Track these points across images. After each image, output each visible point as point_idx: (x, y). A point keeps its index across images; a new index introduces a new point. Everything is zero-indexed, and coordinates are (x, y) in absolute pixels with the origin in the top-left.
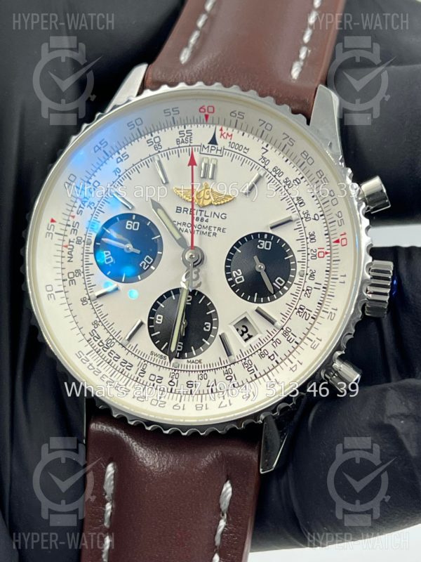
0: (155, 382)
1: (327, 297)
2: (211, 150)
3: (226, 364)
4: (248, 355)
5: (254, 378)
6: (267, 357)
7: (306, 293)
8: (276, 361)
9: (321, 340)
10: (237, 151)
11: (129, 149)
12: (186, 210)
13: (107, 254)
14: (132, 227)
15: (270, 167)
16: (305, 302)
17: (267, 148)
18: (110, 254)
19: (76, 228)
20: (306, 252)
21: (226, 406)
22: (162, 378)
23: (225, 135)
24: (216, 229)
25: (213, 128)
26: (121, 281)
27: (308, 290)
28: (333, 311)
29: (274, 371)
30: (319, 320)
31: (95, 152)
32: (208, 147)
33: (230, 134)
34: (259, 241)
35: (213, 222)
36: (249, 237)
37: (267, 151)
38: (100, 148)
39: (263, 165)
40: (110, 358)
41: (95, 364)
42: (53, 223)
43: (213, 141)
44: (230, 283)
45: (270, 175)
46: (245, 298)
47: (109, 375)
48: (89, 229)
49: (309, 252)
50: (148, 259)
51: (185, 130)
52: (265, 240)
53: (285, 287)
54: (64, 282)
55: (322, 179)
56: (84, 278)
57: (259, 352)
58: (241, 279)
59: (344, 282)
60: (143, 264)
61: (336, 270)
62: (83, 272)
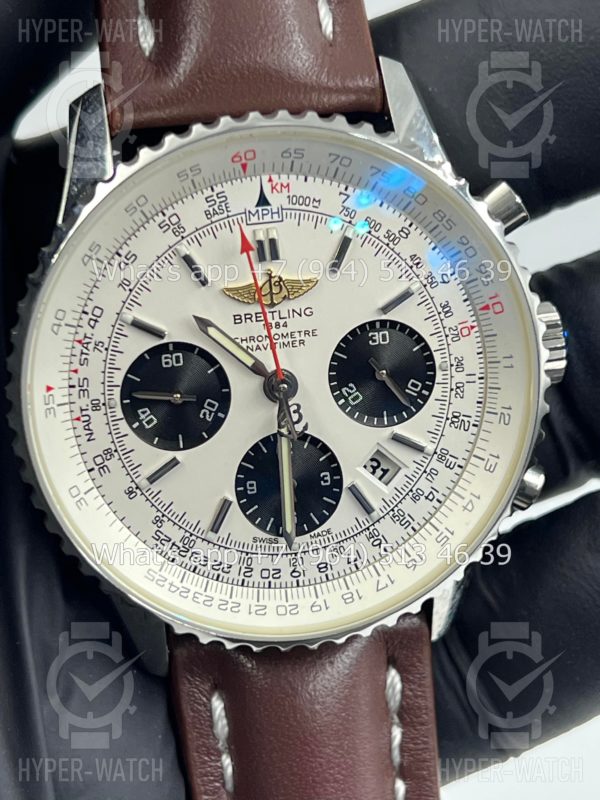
0: (271, 579)
1: (489, 390)
2: (263, 215)
3: (368, 525)
4: (395, 503)
5: (412, 532)
6: (423, 498)
7: (457, 393)
8: (439, 501)
9: (498, 457)
10: (303, 207)
11: (134, 246)
12: (248, 317)
13: (144, 413)
14: (172, 363)
15: (359, 220)
16: (458, 405)
17: (348, 192)
18: (149, 412)
19: (85, 387)
20: (442, 333)
21: (387, 586)
22: (279, 571)
23: (278, 187)
24: (303, 334)
25: (256, 180)
26: (178, 449)
27: (458, 388)
28: (505, 411)
29: (438, 515)
30: (485, 426)
32: (257, 211)
33: (285, 185)
34: (370, 335)
35: (295, 324)
36: (353, 333)
37: (348, 196)
39: (348, 219)
41: (177, 583)
42: (51, 392)
43: (263, 201)
44: (343, 407)
46: (370, 424)
47: (202, 591)
48: (107, 384)
49: (447, 333)
50: (210, 404)
51: (215, 194)
52: (379, 331)
53: (424, 392)
54: (91, 473)
55: (444, 221)
56: (120, 459)
57: (411, 494)
58: (357, 397)
59: (512, 367)
60: (205, 414)
61: (492, 349)
62: (116, 451)
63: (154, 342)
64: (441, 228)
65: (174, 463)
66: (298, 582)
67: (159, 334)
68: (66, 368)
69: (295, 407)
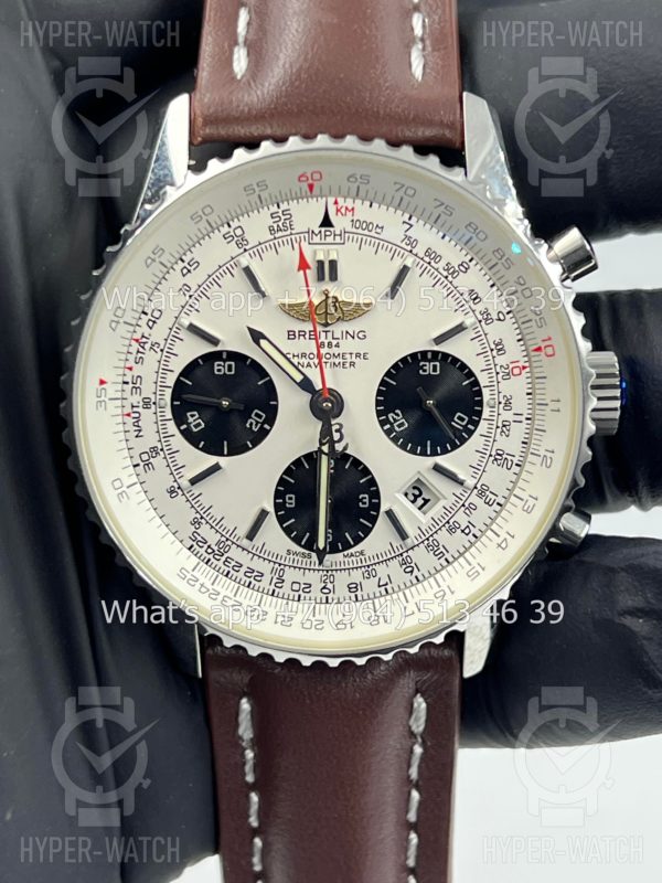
0: (301, 592)
1: (535, 432)
2: (326, 236)
3: (401, 551)
4: (431, 533)
5: (445, 564)
6: (459, 531)
7: (503, 431)
8: (474, 535)
9: (536, 499)
10: (366, 232)
11: (197, 253)
12: (302, 334)
13: (192, 416)
14: (224, 370)
15: (420, 250)
16: (502, 443)
17: (410, 222)
18: (197, 416)
19: (137, 385)
20: (493, 371)
21: (413, 613)
22: (310, 586)
23: (343, 210)
25: (322, 201)
26: (222, 455)
27: (504, 426)
28: (549, 455)
29: (473, 550)
30: (527, 467)
31: (148, 267)
32: (320, 232)
33: (350, 208)
34: (422, 364)
35: (348, 346)
36: (404, 360)
37: (411, 226)
38: (154, 260)
39: (409, 248)
40: (227, 569)
41: (208, 584)
42: (104, 386)
43: (326, 222)
44: (388, 433)
45: (422, 262)
46: (413, 452)
47: (232, 595)
48: (159, 384)
49: (498, 370)
50: (257, 415)
51: (280, 211)
52: (430, 361)
53: (470, 426)
54: (137, 468)
55: (503, 260)
56: (165, 458)
57: (447, 525)
58: (402, 424)
59: (558, 411)
60: (251, 424)
61: (542, 391)
62: (162, 450)
63: (208, 349)
64: (499, 267)
65: (216, 468)
66: (327, 598)
67: (214, 341)
68: (122, 364)
69: (338, 427)
